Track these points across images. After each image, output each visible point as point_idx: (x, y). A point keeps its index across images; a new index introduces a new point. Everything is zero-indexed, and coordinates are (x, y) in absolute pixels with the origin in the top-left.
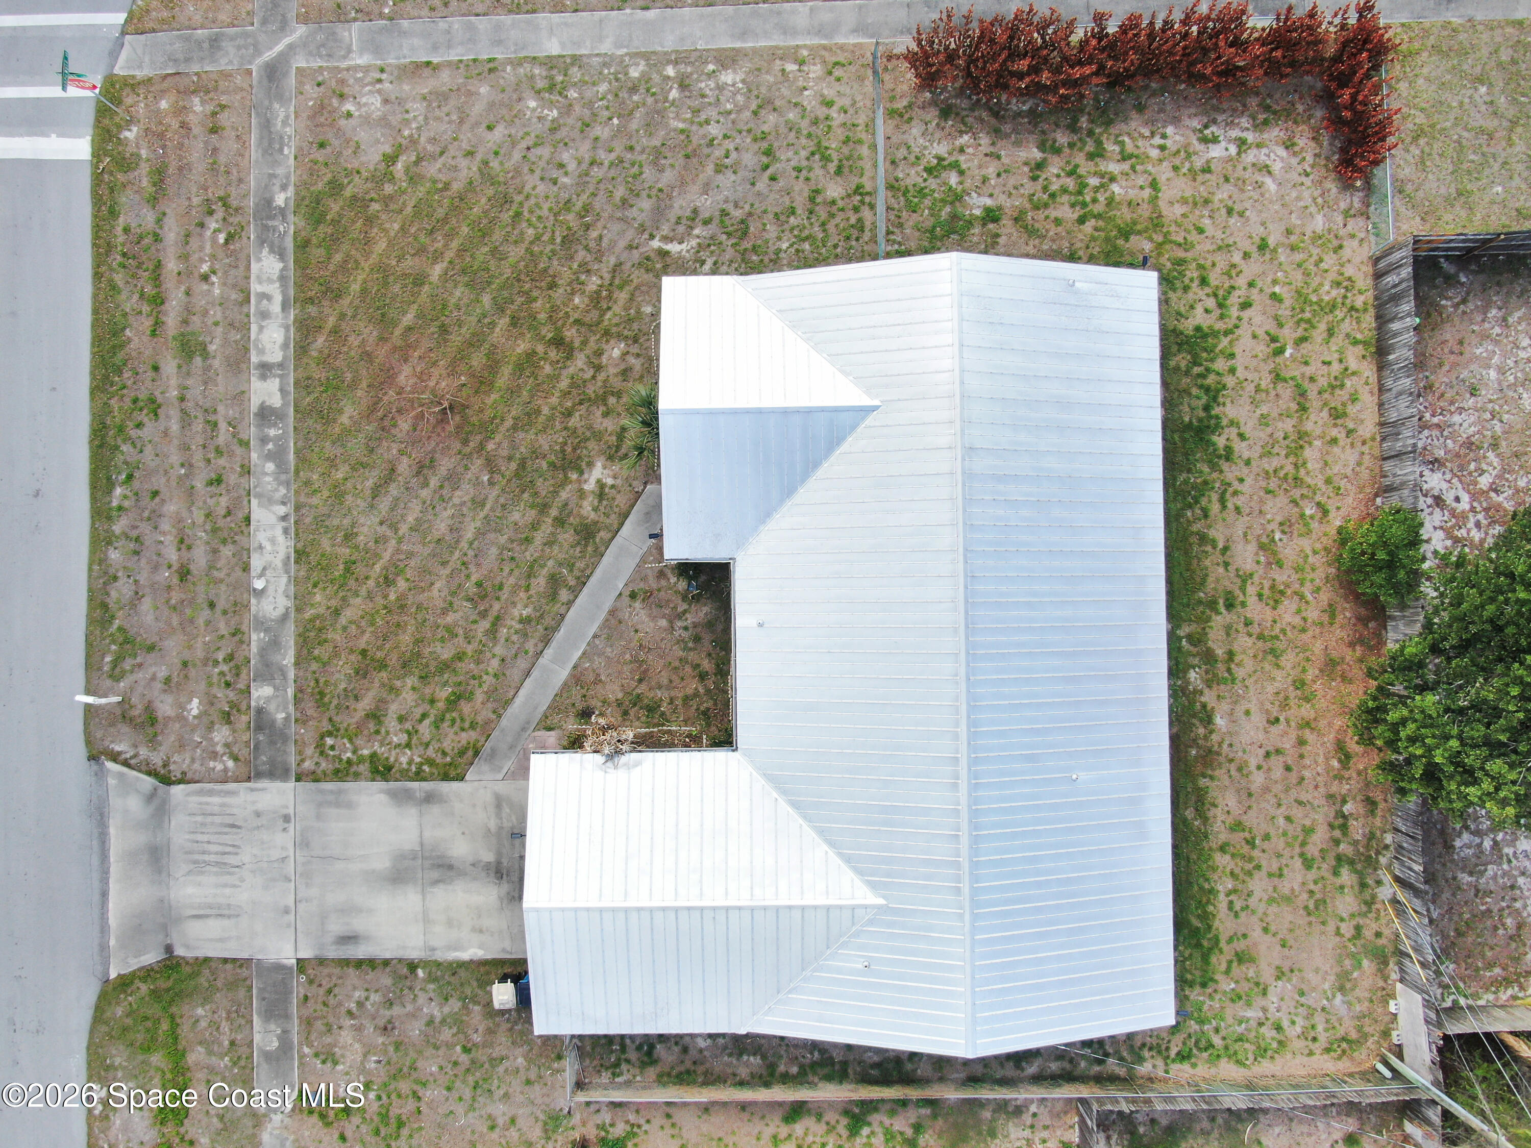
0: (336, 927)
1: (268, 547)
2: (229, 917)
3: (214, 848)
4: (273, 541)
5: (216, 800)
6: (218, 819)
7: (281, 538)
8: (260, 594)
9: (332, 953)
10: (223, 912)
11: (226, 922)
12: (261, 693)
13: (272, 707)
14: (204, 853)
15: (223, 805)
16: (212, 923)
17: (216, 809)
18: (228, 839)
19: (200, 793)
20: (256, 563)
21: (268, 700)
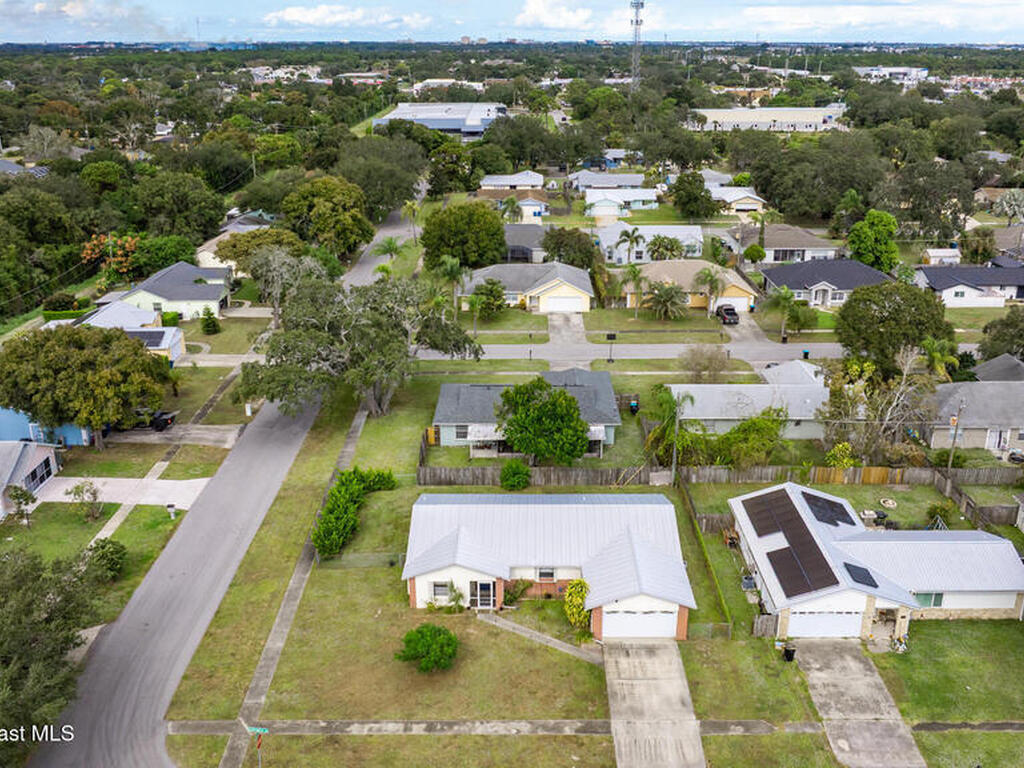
0: (679, 706)
1: (495, 729)
2: (681, 745)
3: (647, 749)
4: (492, 727)
5: (623, 749)
6: (633, 749)
7: (492, 724)
8: (519, 731)
9: (691, 708)
10: (679, 746)
11: (684, 746)
12: (568, 731)
13: (574, 727)
14: (650, 753)
15: (625, 746)
16: (686, 750)
17: (628, 749)
18: (642, 744)
19: (620, 756)
20: (503, 732)
21: (571, 728)
